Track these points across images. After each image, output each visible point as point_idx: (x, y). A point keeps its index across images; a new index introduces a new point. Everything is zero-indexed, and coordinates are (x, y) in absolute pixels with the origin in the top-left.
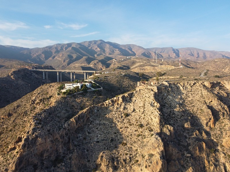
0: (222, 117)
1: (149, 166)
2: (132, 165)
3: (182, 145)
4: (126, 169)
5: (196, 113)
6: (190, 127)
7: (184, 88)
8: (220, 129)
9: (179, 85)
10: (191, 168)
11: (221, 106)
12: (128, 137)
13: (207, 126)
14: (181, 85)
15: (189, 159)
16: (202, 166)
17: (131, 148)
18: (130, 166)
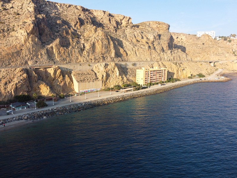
0: (86, 23)
1: (23, 27)
2: (10, 32)
3: (53, 30)
4: (4, 34)
5: (68, 21)
6: (61, 23)
7: (61, 7)
8: (84, 29)
9: (56, 5)
10: (58, 39)
11: (86, 17)
12: (6, 20)
13: (75, 27)
14: (59, 5)
15: (58, 36)
16: (68, 43)
17: (9, 25)
18: (8, 33)
